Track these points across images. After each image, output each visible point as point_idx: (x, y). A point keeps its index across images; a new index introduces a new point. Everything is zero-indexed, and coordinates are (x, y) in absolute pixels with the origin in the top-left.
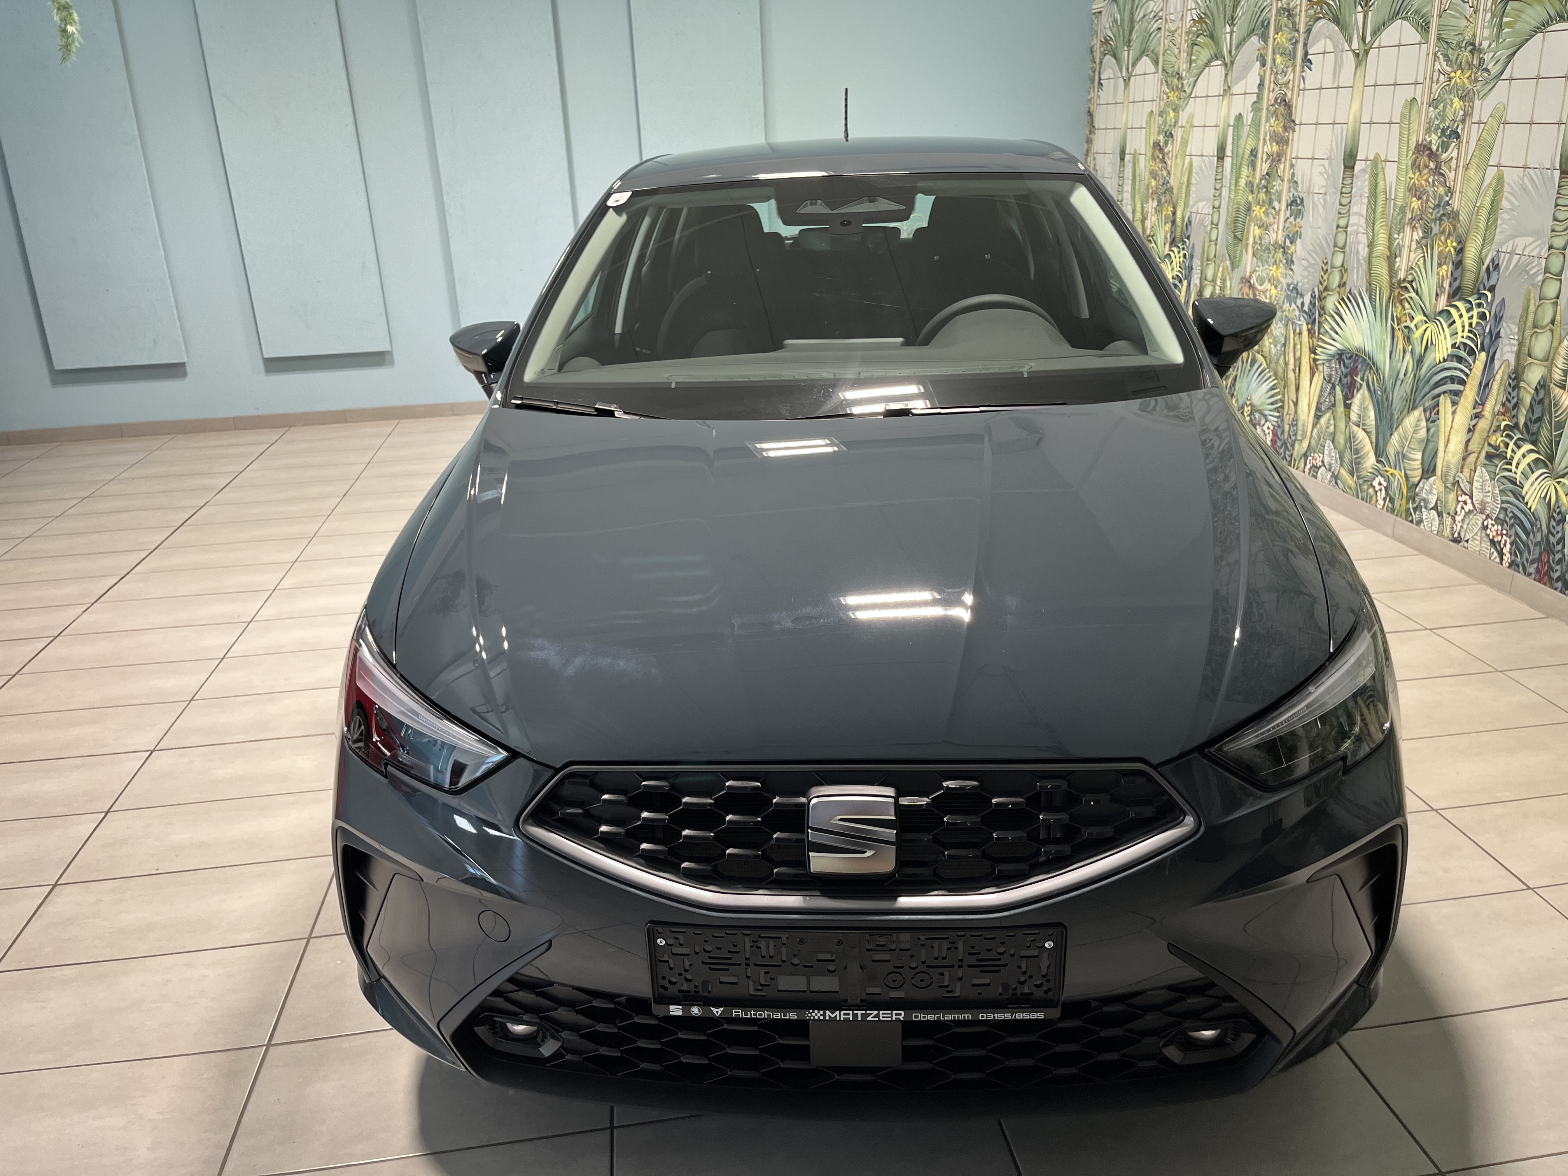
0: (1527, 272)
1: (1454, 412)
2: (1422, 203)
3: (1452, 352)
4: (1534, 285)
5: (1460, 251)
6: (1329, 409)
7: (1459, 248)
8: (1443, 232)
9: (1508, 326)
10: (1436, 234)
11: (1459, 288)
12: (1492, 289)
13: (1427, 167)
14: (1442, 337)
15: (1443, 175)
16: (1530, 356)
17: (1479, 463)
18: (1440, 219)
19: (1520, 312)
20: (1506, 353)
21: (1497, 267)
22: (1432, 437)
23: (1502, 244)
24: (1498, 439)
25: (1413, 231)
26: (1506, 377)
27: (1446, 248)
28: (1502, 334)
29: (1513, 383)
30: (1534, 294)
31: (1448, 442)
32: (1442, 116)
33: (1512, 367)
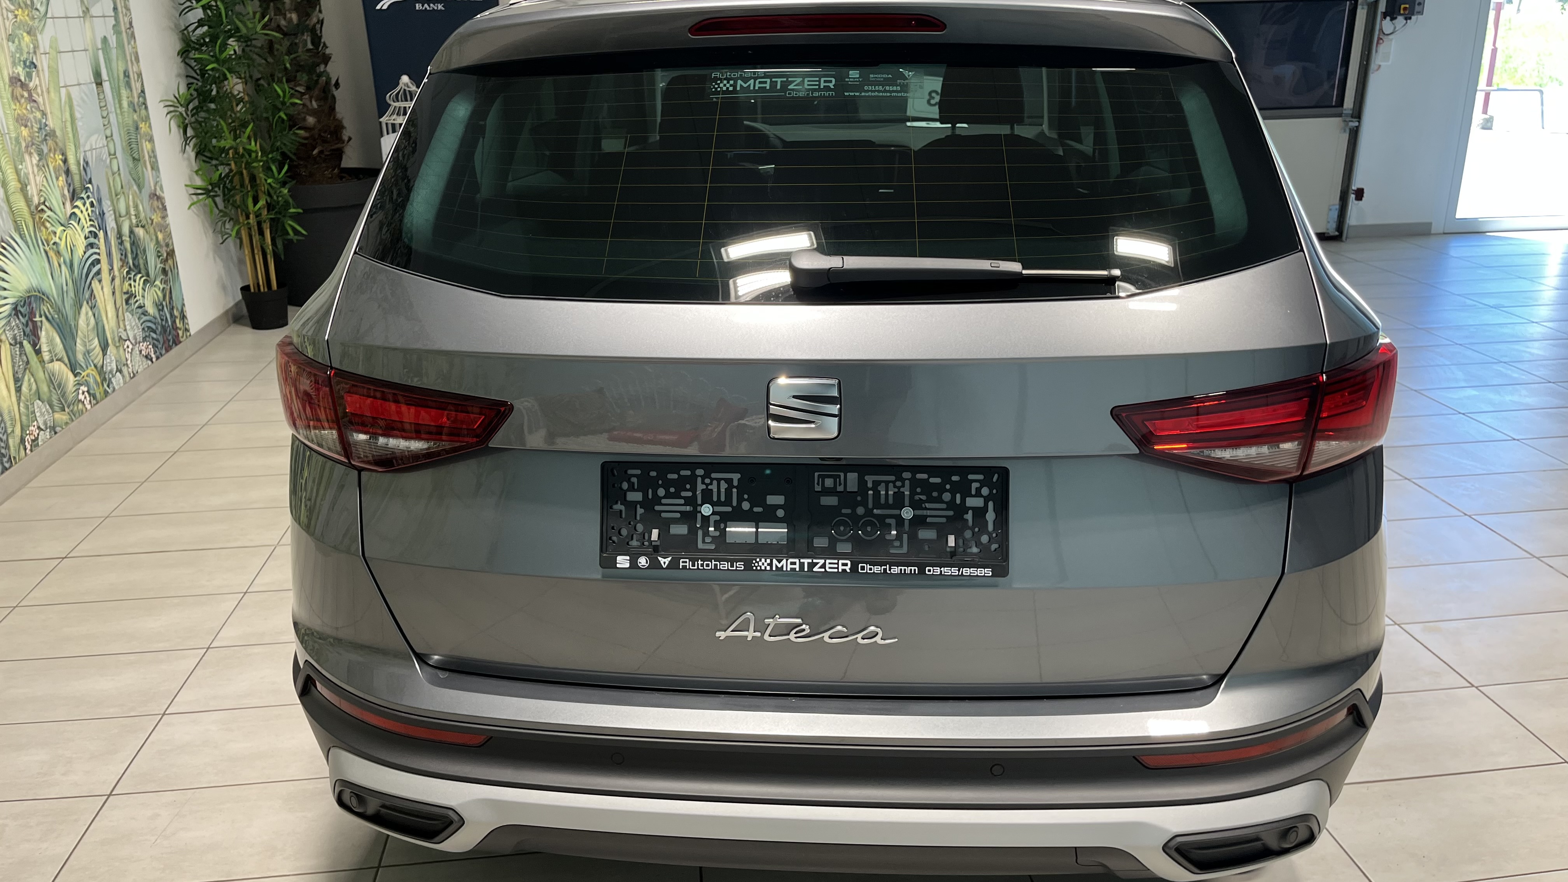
0: (102, 159)
1: (102, 288)
2: (29, 130)
3: (86, 242)
4: (107, 167)
5: (65, 161)
6: (25, 369)
7: (63, 158)
8: (50, 150)
9: (106, 203)
10: (47, 153)
11: (74, 190)
12: (90, 182)
13: (22, 96)
14: (77, 236)
15: (35, 101)
16: (120, 216)
17: (125, 311)
18: (46, 140)
19: (107, 189)
20: (111, 224)
21: (87, 163)
22: (98, 319)
23: (84, 146)
24: (126, 287)
25: (31, 157)
26: (116, 239)
27: (56, 162)
28: (105, 211)
29: (120, 241)
30: (110, 174)
31: (106, 311)
32: (19, 49)
33: (116, 230)
